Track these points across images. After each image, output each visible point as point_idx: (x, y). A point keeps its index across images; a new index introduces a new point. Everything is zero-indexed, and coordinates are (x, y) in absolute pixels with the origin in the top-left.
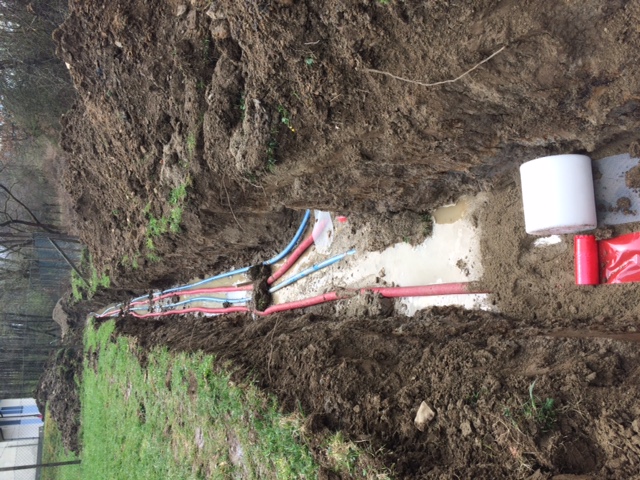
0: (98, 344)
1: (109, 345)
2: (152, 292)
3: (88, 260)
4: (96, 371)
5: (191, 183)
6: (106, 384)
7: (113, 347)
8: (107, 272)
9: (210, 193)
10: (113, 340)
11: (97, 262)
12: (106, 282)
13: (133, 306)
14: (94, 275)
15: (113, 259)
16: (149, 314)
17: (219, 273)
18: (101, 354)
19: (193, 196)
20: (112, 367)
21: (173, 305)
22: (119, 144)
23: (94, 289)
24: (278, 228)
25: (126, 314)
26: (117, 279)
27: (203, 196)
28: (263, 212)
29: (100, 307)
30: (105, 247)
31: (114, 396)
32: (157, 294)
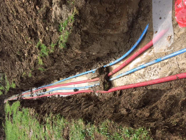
0: (12, 112)
1: (18, 112)
2: (32, 89)
3: (5, 79)
4: (12, 123)
5: (77, 13)
6: (18, 129)
7: (20, 113)
8: (14, 82)
9: (90, 18)
10: (20, 110)
11: (9, 78)
12: (14, 86)
13: (23, 95)
14: (8, 84)
15: (18, 75)
16: (31, 97)
17: (69, 76)
18: (14, 116)
19: (79, 21)
20: (20, 122)
21: (43, 93)
22: (22, 10)
23: (8, 89)
24: (122, 43)
25: (20, 98)
26: (20, 84)
27: (85, 21)
28: (116, 32)
29: (9, 97)
30: (13, 71)
31: (23, 135)
32: (34, 89)
